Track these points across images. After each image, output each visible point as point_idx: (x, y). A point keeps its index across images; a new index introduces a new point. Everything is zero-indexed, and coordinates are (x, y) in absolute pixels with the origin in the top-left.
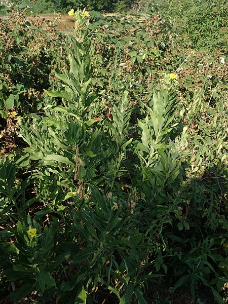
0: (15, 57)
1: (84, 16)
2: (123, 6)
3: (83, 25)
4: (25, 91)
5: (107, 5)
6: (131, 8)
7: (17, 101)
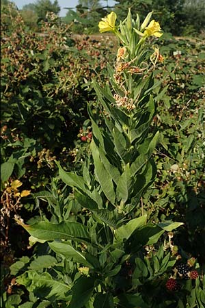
0: (35, 91)
1: (143, 36)
2: (191, 31)
3: (140, 61)
4: (34, 152)
5: (174, 28)
6: (200, 33)
7: (20, 167)
